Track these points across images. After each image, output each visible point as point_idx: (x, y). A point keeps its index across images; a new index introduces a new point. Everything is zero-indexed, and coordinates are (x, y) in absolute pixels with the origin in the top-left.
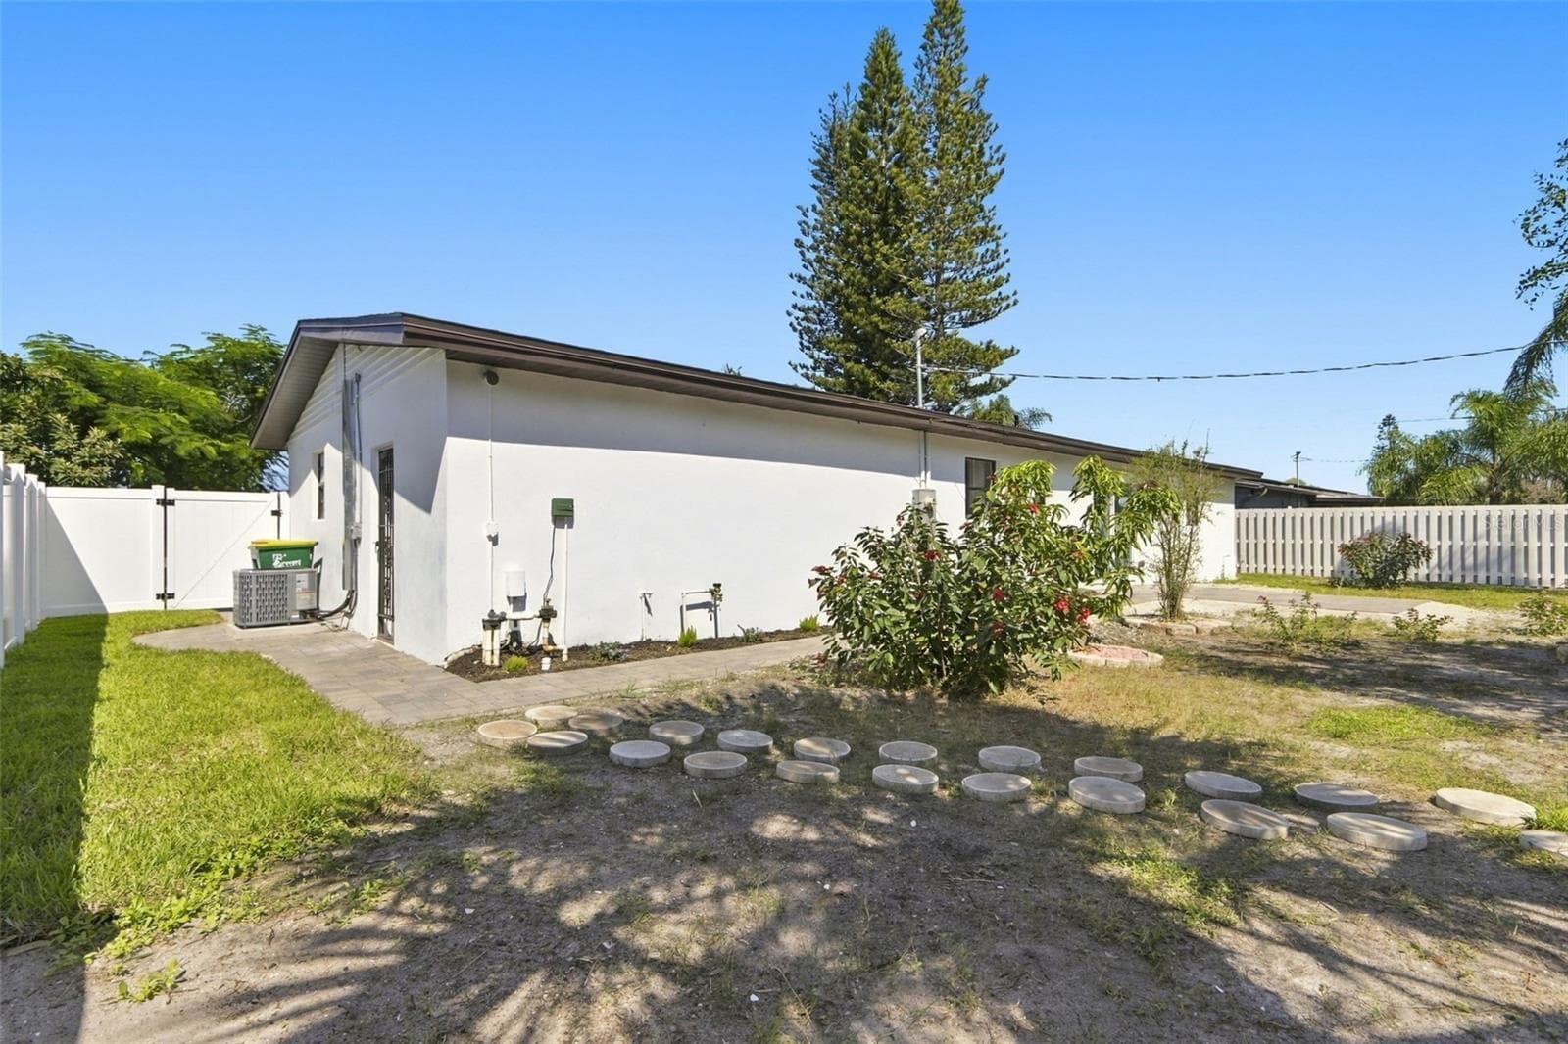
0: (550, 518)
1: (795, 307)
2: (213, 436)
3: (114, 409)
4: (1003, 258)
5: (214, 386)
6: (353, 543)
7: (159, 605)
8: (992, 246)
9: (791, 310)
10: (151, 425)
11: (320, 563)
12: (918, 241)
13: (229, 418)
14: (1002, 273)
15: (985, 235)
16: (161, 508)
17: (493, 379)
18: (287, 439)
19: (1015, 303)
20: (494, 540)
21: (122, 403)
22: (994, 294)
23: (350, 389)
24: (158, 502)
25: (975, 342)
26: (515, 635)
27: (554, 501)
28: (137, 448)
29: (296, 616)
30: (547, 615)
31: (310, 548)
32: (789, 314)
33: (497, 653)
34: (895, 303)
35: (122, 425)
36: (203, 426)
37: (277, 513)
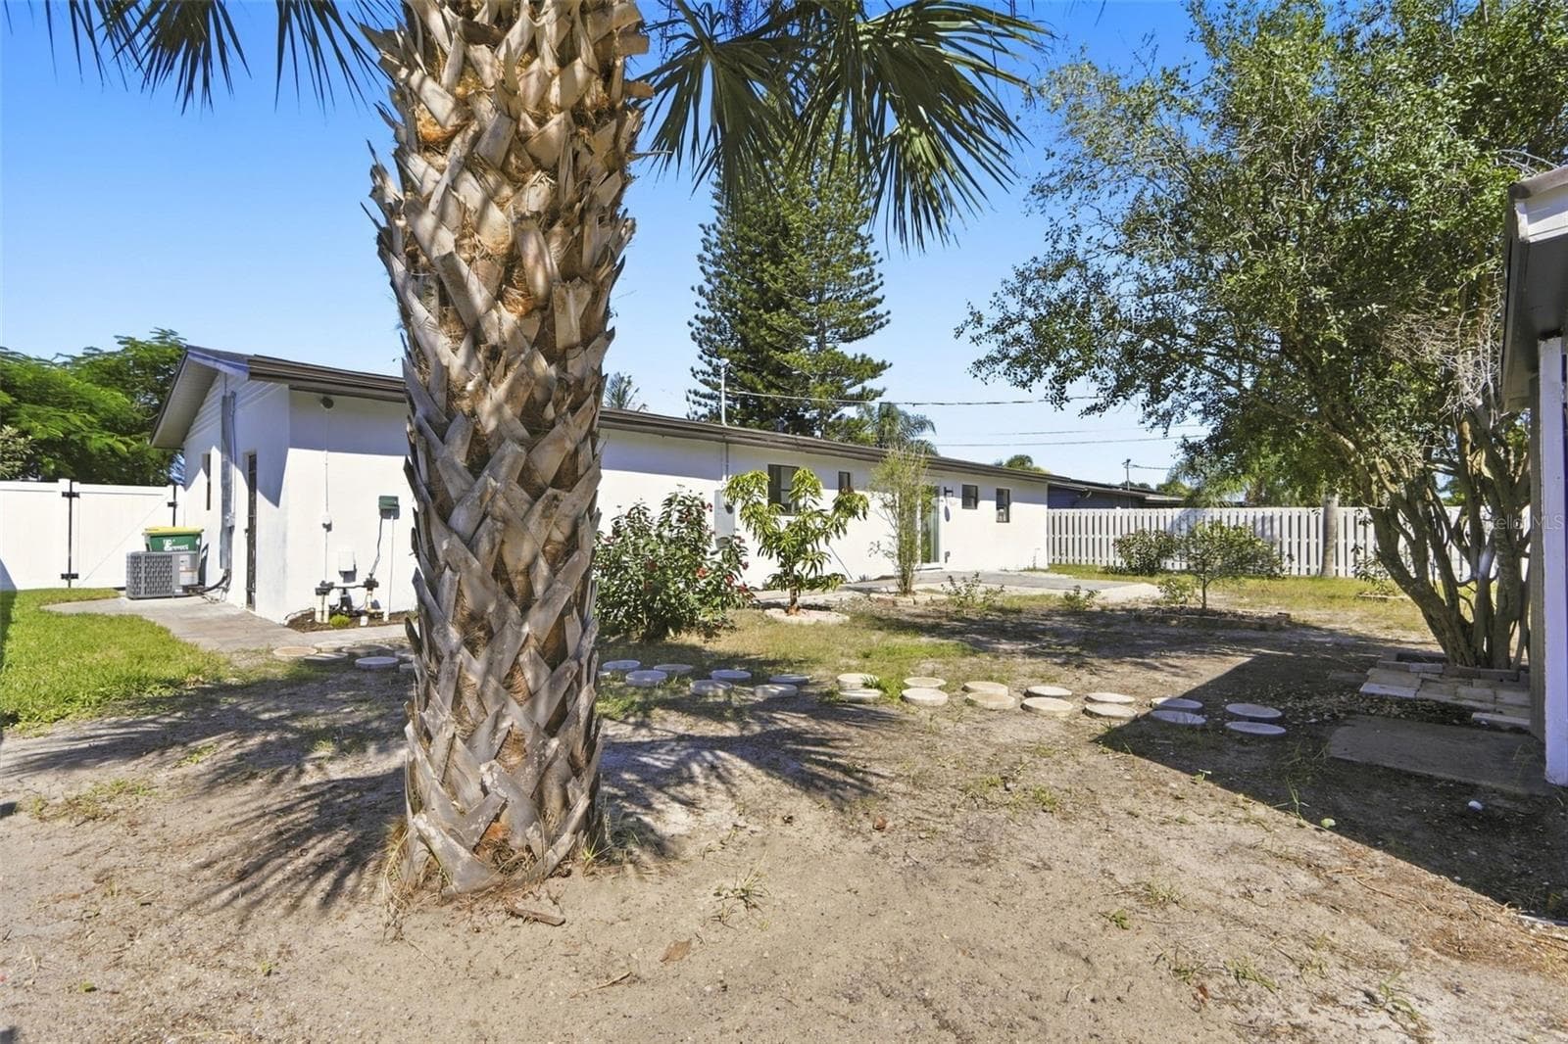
0: (378, 511)
1: (696, 317)
2: (123, 434)
3: (27, 407)
4: (877, 282)
5: (124, 387)
6: (228, 531)
7: (64, 584)
8: (866, 270)
9: (694, 321)
10: (61, 423)
11: (206, 547)
12: (801, 263)
13: (139, 417)
14: (877, 294)
15: (860, 261)
16: (67, 500)
17: (328, 403)
18: (184, 439)
19: (888, 322)
20: (328, 527)
21: (34, 402)
22: (869, 313)
23: (228, 403)
24: (64, 494)
25: (851, 356)
26: (346, 601)
27: (381, 498)
28: (47, 445)
29: (179, 591)
30: (371, 585)
31: (198, 535)
32: (690, 324)
33: (327, 614)
34: (780, 319)
35: (34, 424)
36: (112, 424)
37: (173, 505)
